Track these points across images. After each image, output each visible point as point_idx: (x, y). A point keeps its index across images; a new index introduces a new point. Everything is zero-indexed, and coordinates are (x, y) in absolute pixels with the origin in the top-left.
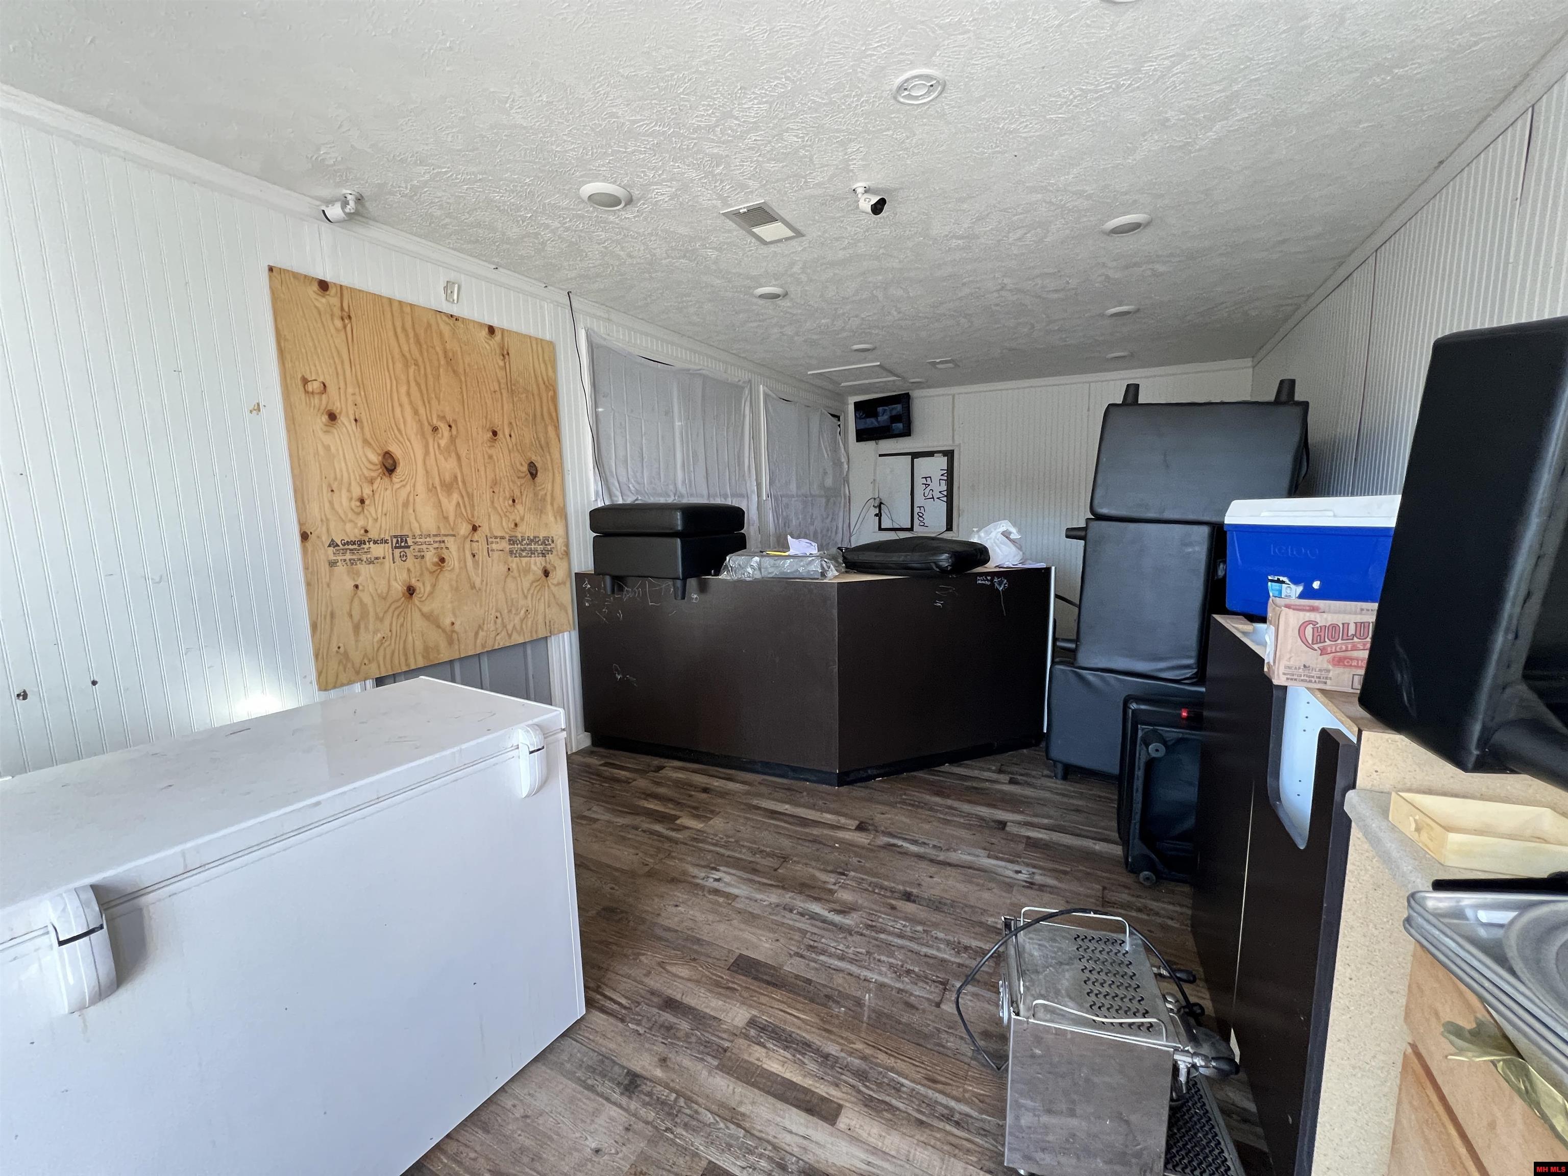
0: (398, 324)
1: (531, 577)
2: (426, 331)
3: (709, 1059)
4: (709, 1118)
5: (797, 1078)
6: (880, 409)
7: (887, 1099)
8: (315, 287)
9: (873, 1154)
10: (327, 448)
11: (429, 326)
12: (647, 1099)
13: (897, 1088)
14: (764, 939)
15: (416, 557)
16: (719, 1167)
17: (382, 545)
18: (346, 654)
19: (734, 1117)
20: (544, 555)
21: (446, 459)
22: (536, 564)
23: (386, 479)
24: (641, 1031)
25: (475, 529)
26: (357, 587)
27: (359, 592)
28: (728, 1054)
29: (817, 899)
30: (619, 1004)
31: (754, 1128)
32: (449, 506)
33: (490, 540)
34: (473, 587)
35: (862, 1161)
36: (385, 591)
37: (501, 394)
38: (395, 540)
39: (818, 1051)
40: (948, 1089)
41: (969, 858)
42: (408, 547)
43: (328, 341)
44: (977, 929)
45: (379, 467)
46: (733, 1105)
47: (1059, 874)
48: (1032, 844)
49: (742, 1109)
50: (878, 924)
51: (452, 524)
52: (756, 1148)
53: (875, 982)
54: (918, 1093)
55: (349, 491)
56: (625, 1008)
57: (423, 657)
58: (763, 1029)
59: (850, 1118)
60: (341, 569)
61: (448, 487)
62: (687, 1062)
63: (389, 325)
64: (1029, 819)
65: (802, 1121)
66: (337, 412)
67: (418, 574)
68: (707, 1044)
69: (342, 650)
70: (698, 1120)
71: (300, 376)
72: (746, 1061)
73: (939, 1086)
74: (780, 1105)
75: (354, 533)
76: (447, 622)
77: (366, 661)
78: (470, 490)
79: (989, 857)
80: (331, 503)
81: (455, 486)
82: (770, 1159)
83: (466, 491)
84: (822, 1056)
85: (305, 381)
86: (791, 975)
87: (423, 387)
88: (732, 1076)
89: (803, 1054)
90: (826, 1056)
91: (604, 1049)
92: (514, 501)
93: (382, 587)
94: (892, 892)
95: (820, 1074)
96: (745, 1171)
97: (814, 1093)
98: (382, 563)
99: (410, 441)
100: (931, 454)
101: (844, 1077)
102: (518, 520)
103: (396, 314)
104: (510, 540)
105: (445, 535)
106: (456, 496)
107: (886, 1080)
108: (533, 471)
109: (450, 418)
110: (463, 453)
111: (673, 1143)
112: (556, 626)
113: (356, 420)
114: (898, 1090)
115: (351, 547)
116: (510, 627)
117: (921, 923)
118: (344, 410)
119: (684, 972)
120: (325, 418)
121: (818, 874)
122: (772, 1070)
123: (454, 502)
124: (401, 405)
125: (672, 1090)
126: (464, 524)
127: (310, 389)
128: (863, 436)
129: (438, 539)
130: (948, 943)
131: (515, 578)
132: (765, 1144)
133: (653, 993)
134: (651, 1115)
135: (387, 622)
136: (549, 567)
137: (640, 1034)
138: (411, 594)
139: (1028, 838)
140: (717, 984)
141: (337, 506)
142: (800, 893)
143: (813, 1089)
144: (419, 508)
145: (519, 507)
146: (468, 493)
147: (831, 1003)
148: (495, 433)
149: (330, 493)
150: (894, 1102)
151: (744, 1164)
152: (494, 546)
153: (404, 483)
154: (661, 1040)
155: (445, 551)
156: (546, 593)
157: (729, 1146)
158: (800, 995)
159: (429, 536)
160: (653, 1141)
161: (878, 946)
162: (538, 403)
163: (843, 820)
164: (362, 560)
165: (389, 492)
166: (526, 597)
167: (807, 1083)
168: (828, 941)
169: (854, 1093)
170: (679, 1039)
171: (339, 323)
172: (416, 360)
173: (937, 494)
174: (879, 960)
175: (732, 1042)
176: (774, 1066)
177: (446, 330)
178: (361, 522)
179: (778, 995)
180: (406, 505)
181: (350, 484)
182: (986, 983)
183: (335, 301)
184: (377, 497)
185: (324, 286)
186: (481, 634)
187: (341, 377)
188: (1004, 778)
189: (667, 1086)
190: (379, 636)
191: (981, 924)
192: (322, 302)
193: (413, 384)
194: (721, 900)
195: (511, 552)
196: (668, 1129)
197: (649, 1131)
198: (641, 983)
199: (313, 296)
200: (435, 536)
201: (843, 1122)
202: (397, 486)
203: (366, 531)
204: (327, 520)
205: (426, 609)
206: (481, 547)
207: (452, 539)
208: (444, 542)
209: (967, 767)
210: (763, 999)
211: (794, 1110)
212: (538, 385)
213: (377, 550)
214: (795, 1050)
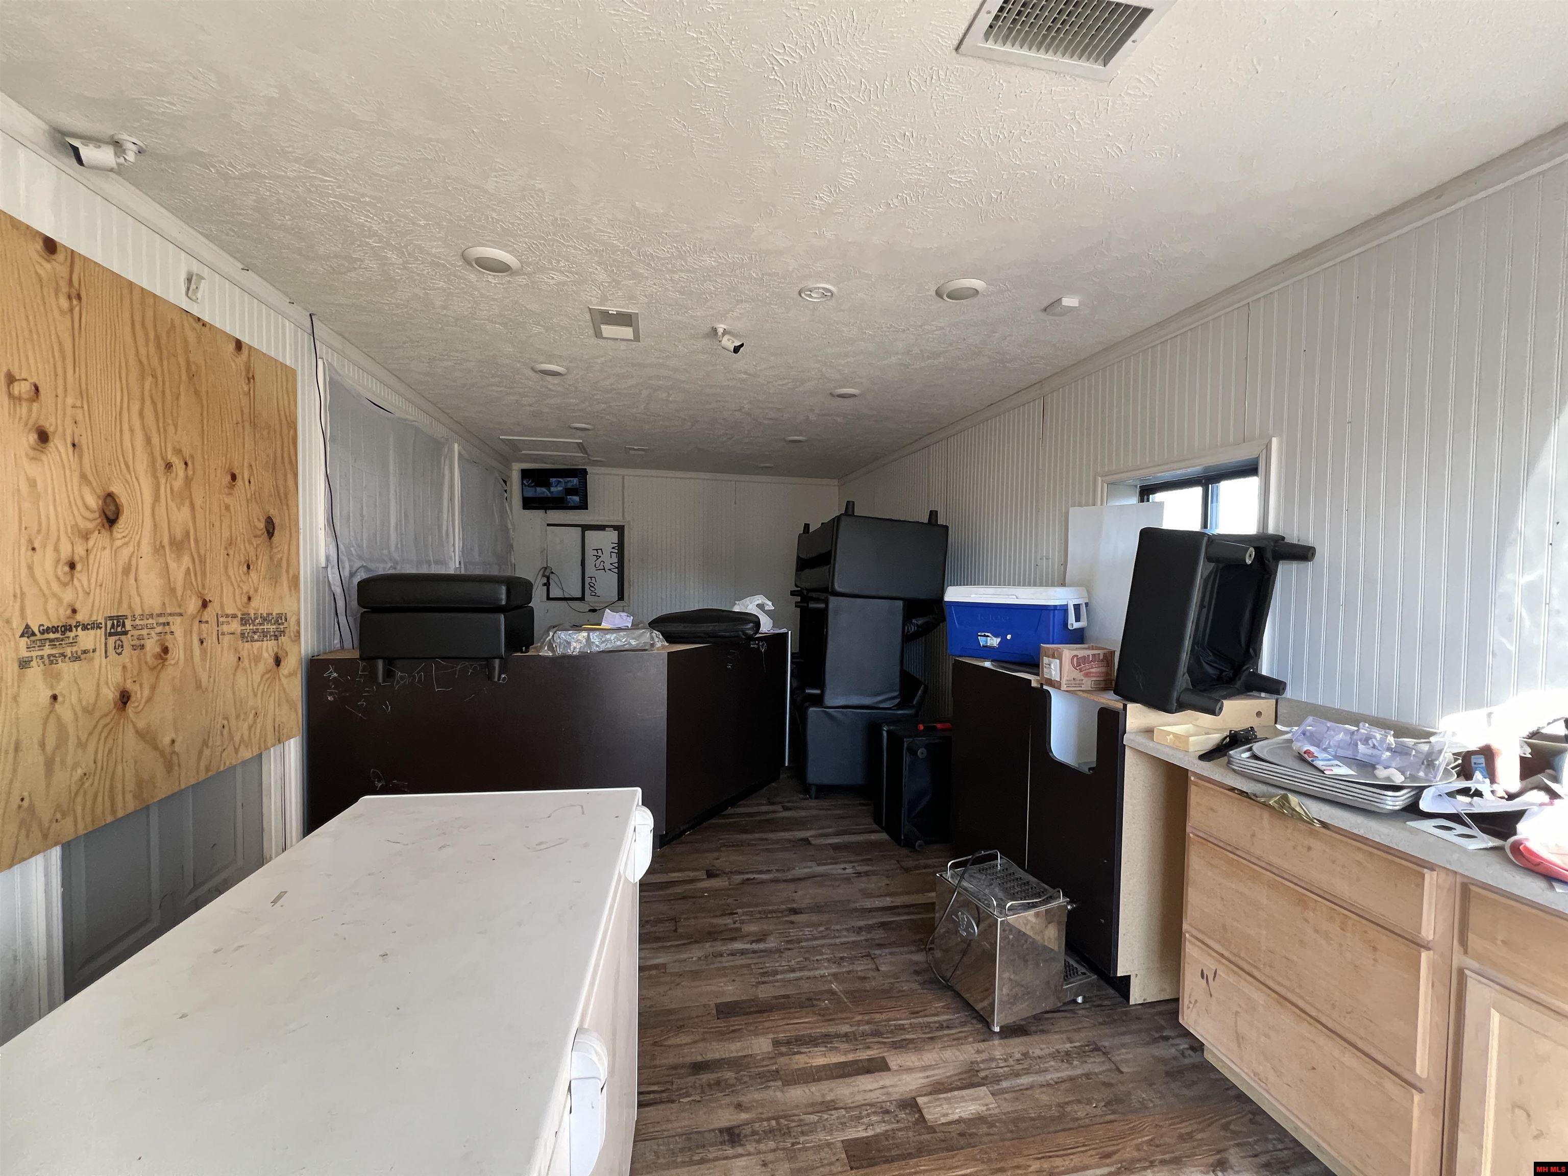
0: (138, 318)
1: (262, 667)
2: (168, 333)
3: (772, 1083)
4: (814, 1118)
5: (842, 1059)
6: (553, 480)
7: (903, 1037)
8: (39, 246)
9: (925, 1070)
10: (32, 483)
11: (173, 326)
12: (757, 1137)
13: (902, 1028)
14: (722, 985)
15: (134, 647)
16: (851, 1140)
17: (92, 632)
18: (31, 809)
19: (829, 1106)
20: (276, 638)
21: (179, 509)
22: (268, 648)
23: (105, 534)
24: (698, 1098)
25: (205, 604)
26: (55, 697)
27: (57, 706)
28: (782, 1073)
29: (733, 939)
30: (654, 1092)
31: (848, 1104)
32: (178, 571)
33: (221, 620)
34: (199, 686)
35: (924, 1078)
36: (92, 701)
37: (243, 427)
38: (109, 624)
39: (837, 1036)
40: (927, 1012)
41: (806, 870)
42: (125, 633)
43: (49, 327)
44: (855, 914)
45: (97, 515)
46: (820, 1099)
47: (868, 861)
48: (836, 847)
49: (828, 1098)
50: (792, 938)
51: (179, 598)
52: (860, 1113)
53: (829, 975)
54: (915, 1024)
55: (56, 550)
56: (663, 1091)
57: (135, 797)
58: (788, 1043)
59: (895, 1060)
60: (36, 671)
61: (178, 546)
62: (757, 1096)
63: (127, 315)
64: (820, 831)
65: (871, 1080)
66: (50, 430)
67: (135, 673)
68: (760, 1075)
69: (26, 803)
70: (807, 1124)
71: (5, 369)
72: (799, 1069)
73: (922, 1014)
74: (848, 1080)
75: (57, 615)
76: (167, 740)
77: (58, 816)
78: (202, 552)
79: (819, 865)
80: (30, 568)
81: (186, 544)
82: (875, 1113)
83: (198, 553)
84: (844, 1037)
85: (11, 379)
86: (770, 999)
87: (159, 406)
88: (799, 1083)
89: (831, 1042)
90: (846, 1035)
91: (679, 1130)
92: (248, 567)
93: (89, 696)
94: (782, 912)
95: (852, 1047)
96: (868, 1130)
97: (861, 1060)
98: (92, 659)
99: (137, 479)
100: (602, 528)
101: (867, 1041)
102: (251, 593)
103: (137, 305)
104: (242, 619)
105: (170, 615)
106: (186, 561)
107: (892, 1027)
108: (270, 528)
109: (186, 452)
110: (198, 502)
111: (806, 1149)
112: (285, 731)
113: (74, 445)
114: (904, 1029)
115: (52, 636)
116: (237, 739)
117: (820, 925)
118: (60, 429)
119: (684, 1039)
120: (33, 437)
121: (715, 921)
122: (821, 1063)
123: (183, 569)
124: (132, 430)
125: (768, 1119)
126: (194, 598)
127: (16, 392)
128: (529, 504)
129: (162, 620)
130: (848, 930)
131: (245, 670)
132: (864, 1107)
133: (675, 1067)
134: (772, 1145)
135: (91, 749)
136: (281, 654)
137: (699, 1101)
138: (125, 703)
139: (830, 844)
140: (722, 1034)
141: (38, 573)
142: (715, 940)
143: (858, 1058)
144: (142, 576)
145: (253, 574)
146: (200, 556)
147: (815, 1002)
148: (234, 477)
149: (30, 552)
150: (907, 1037)
151: (864, 1127)
152: (225, 628)
153: (127, 539)
154: (720, 1094)
155: (169, 636)
156: (277, 688)
157: (842, 1124)
158: (790, 1008)
159: (151, 616)
160: (792, 1158)
161: (807, 952)
162: (279, 443)
163: (692, 874)
164: (63, 655)
165: (107, 551)
166: (255, 695)
167: (851, 1057)
168: (770, 964)
169: (882, 1046)
170: (734, 1085)
171: (64, 303)
172: (154, 370)
173: (608, 566)
174: (817, 960)
175: (776, 1063)
176: (820, 1061)
177: (191, 337)
178: (68, 596)
179: (775, 1016)
180: (127, 571)
181: (59, 539)
182: (890, 944)
183: (63, 271)
184: (92, 557)
185: (50, 246)
186: (207, 752)
187: (60, 381)
188: (778, 807)
189: (762, 1120)
190: (80, 771)
191: (856, 910)
192: (46, 268)
193: (148, 402)
194: (654, 972)
195: (243, 634)
196: (793, 1144)
197: (781, 1154)
198: (655, 1067)
199: (36, 257)
200: (160, 615)
201: (893, 1065)
202: (118, 543)
203: (74, 611)
204: (23, 594)
205: (141, 725)
206: (208, 631)
207: (178, 619)
208: (168, 624)
209: (745, 806)
210: (767, 1024)
211: (859, 1077)
212: (280, 421)
213: (87, 639)
214: (823, 1043)
